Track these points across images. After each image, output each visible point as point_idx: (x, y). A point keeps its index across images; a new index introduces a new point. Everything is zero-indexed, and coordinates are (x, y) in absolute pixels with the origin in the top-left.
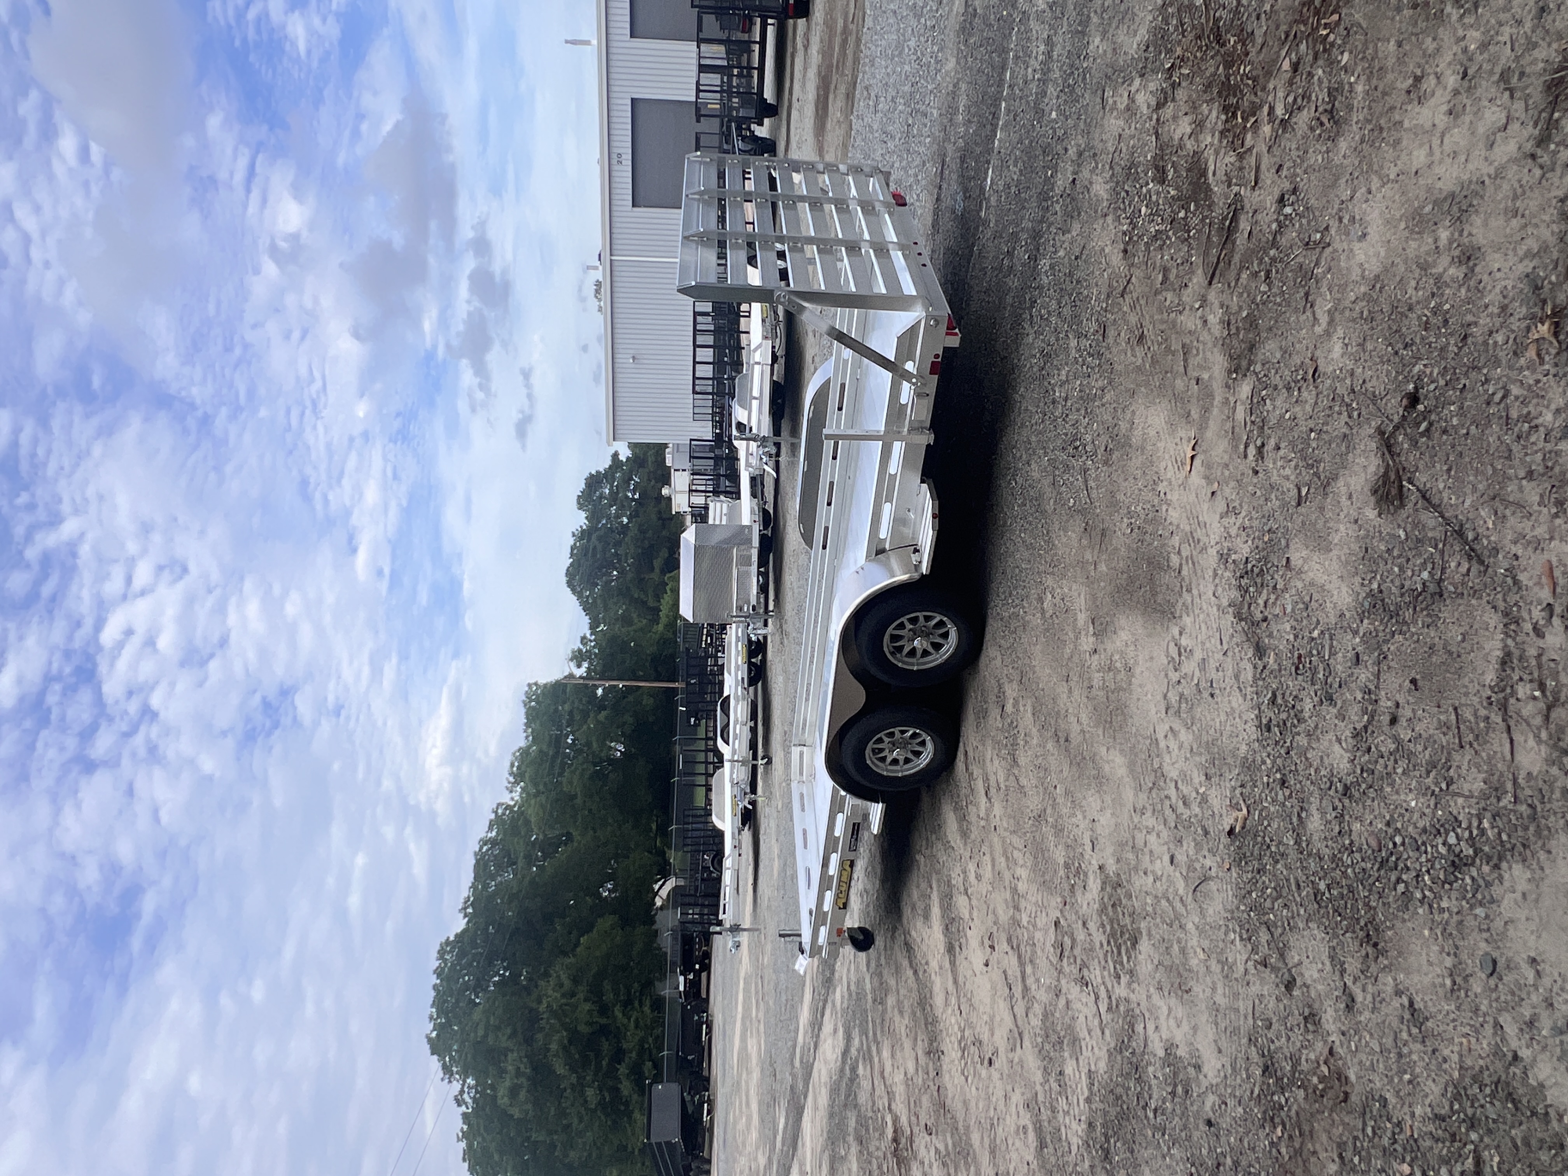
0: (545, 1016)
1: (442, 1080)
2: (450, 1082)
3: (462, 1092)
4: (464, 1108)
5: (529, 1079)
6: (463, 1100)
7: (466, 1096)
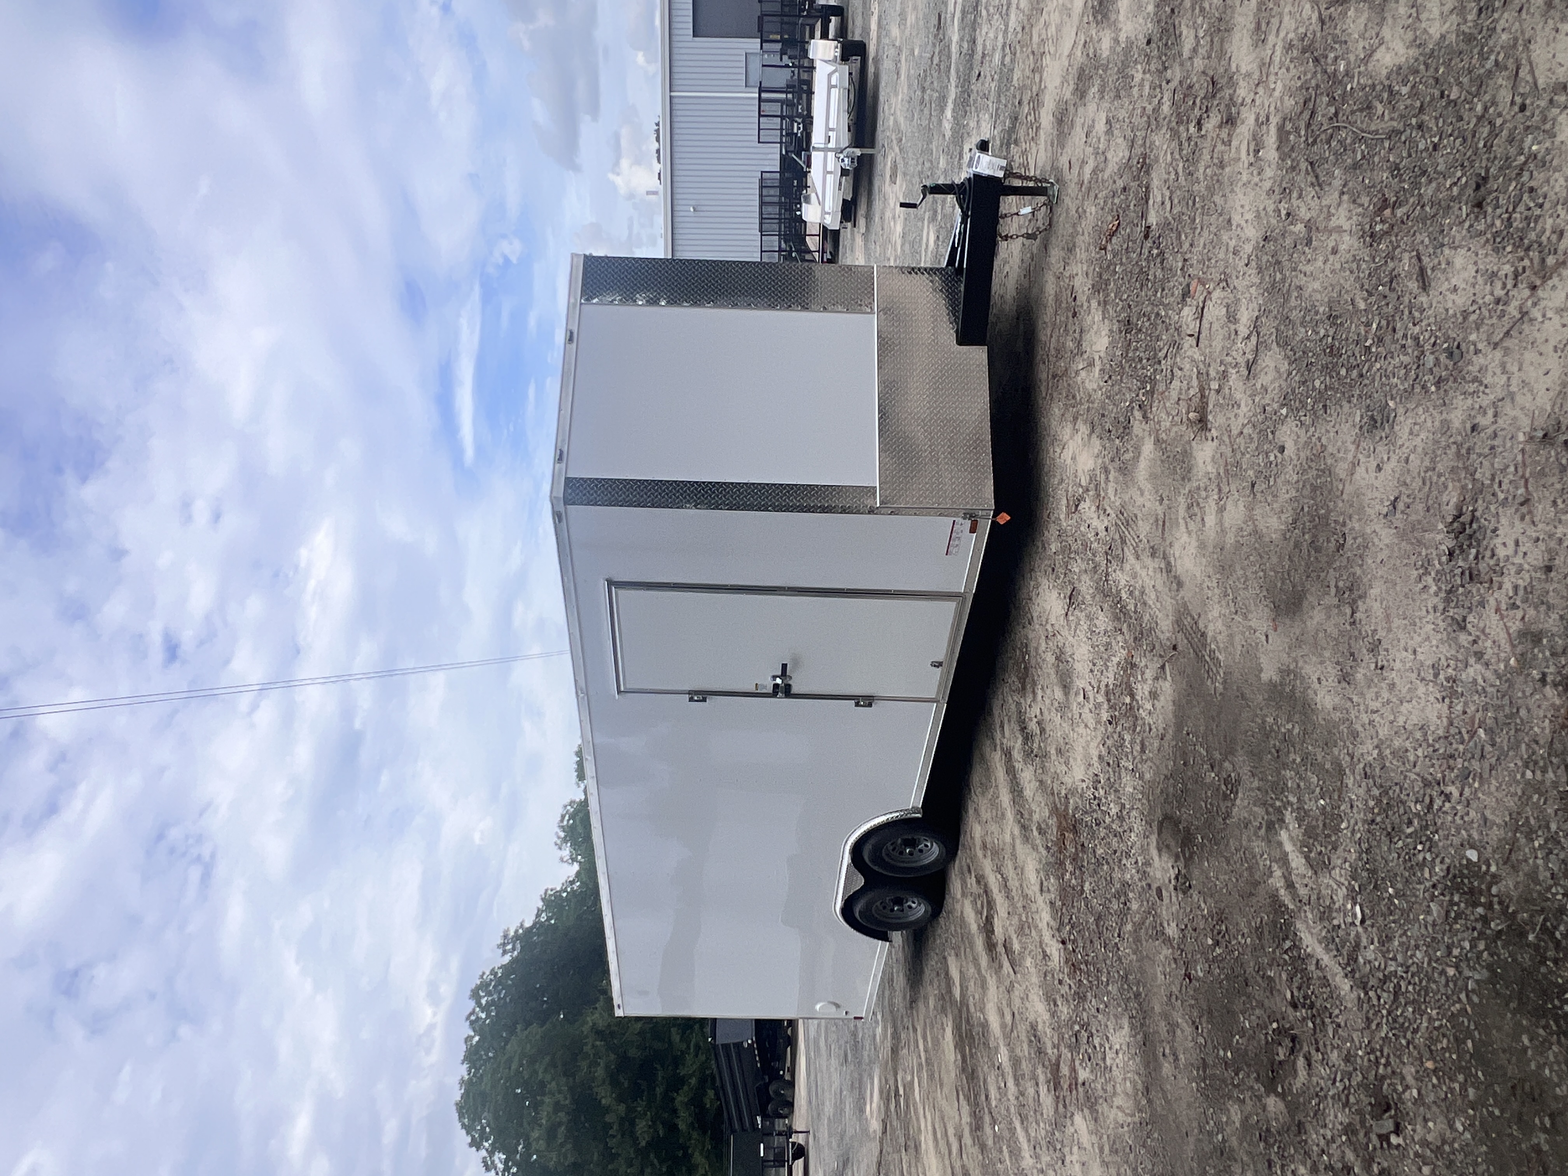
1: (470, 1149)
2: (479, 1151)
7: (495, 1161)
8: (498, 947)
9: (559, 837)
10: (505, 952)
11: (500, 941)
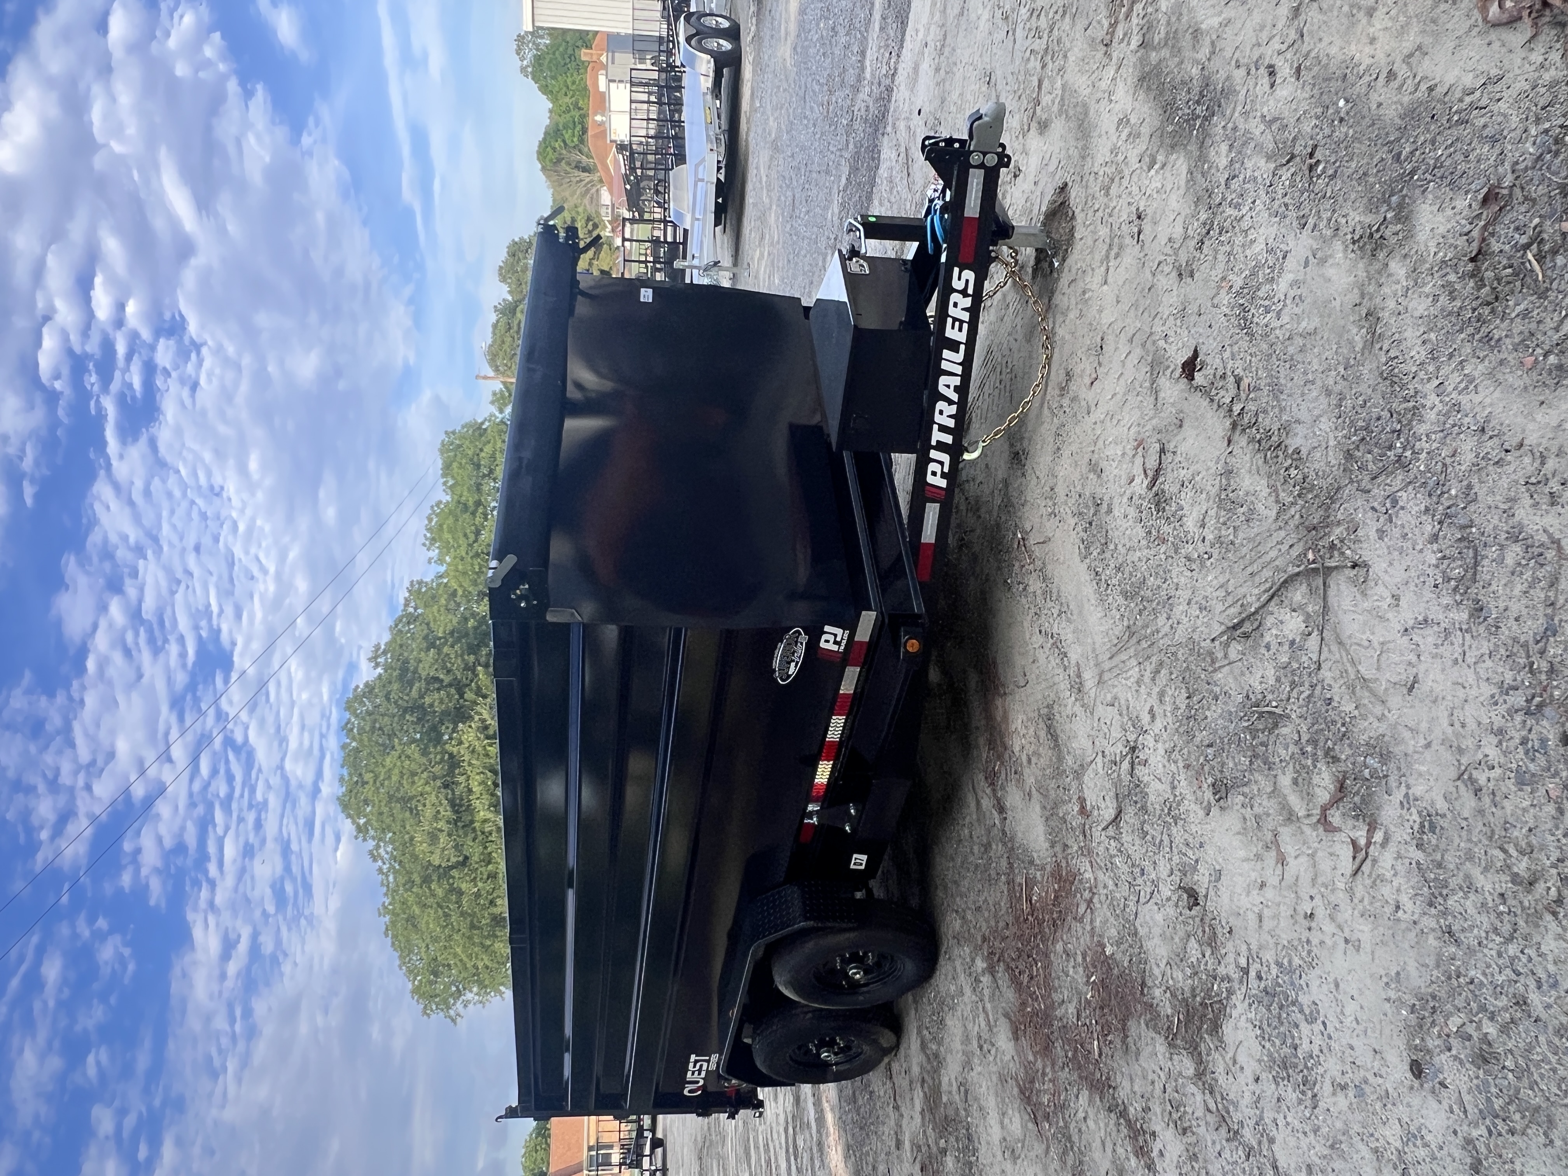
0: (466, 758)
1: (356, 838)
2: (365, 840)
3: (378, 847)
4: (380, 863)
5: (448, 822)
6: (379, 854)
7: (382, 851)
8: (370, 660)
9: (427, 539)
10: (377, 665)
11: (370, 655)
